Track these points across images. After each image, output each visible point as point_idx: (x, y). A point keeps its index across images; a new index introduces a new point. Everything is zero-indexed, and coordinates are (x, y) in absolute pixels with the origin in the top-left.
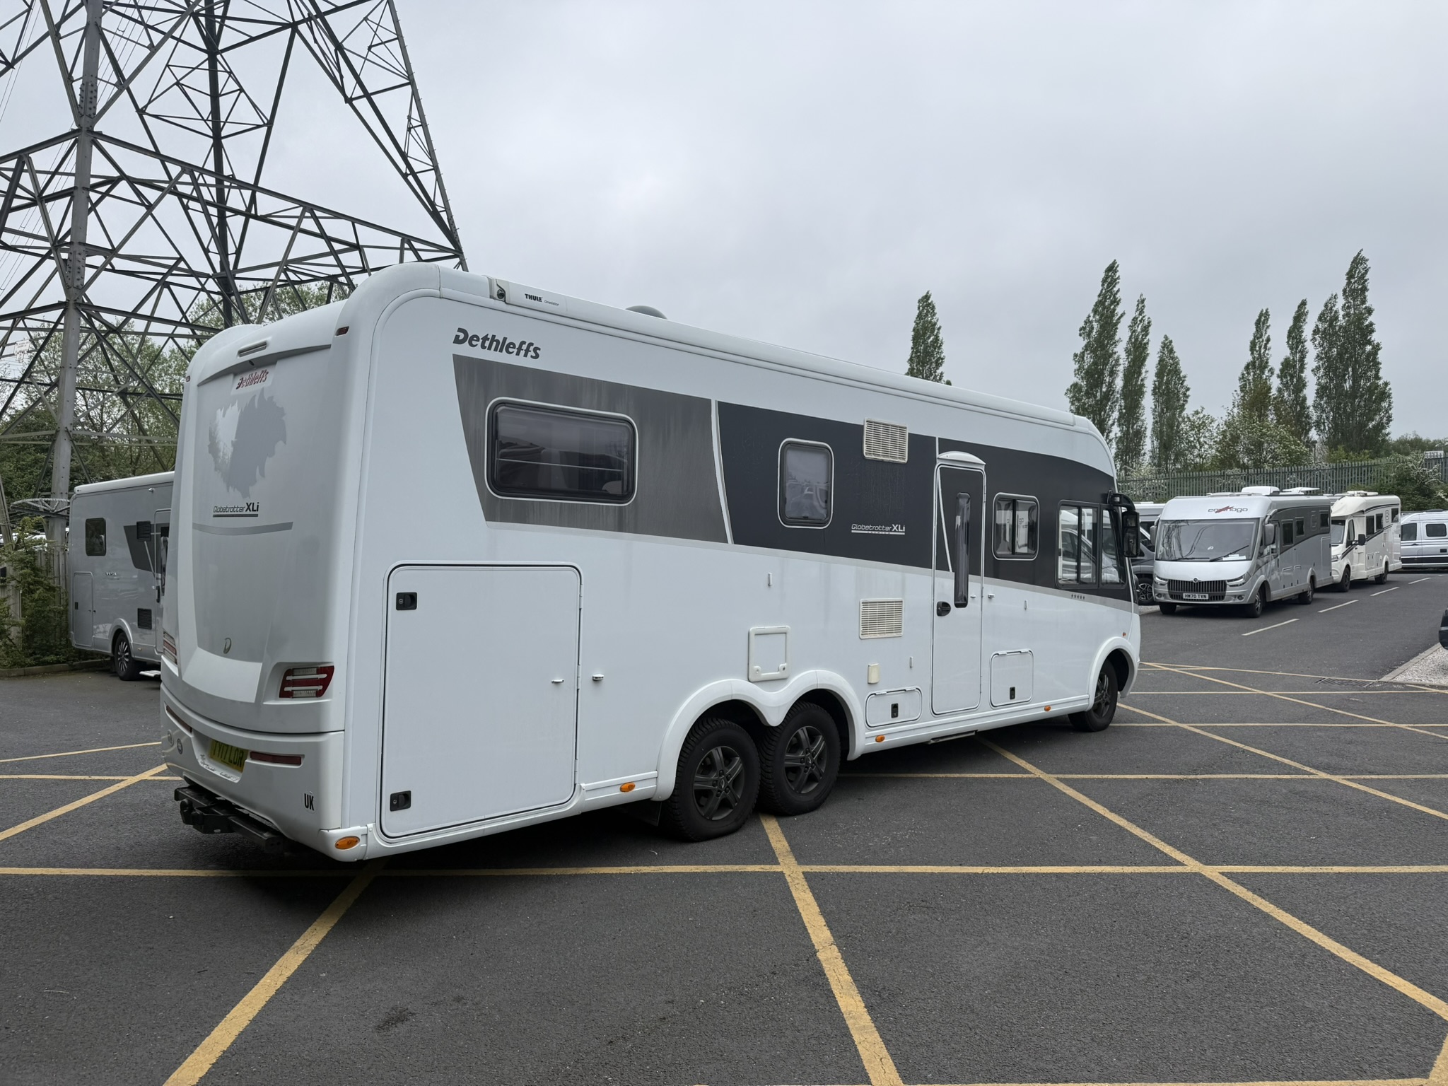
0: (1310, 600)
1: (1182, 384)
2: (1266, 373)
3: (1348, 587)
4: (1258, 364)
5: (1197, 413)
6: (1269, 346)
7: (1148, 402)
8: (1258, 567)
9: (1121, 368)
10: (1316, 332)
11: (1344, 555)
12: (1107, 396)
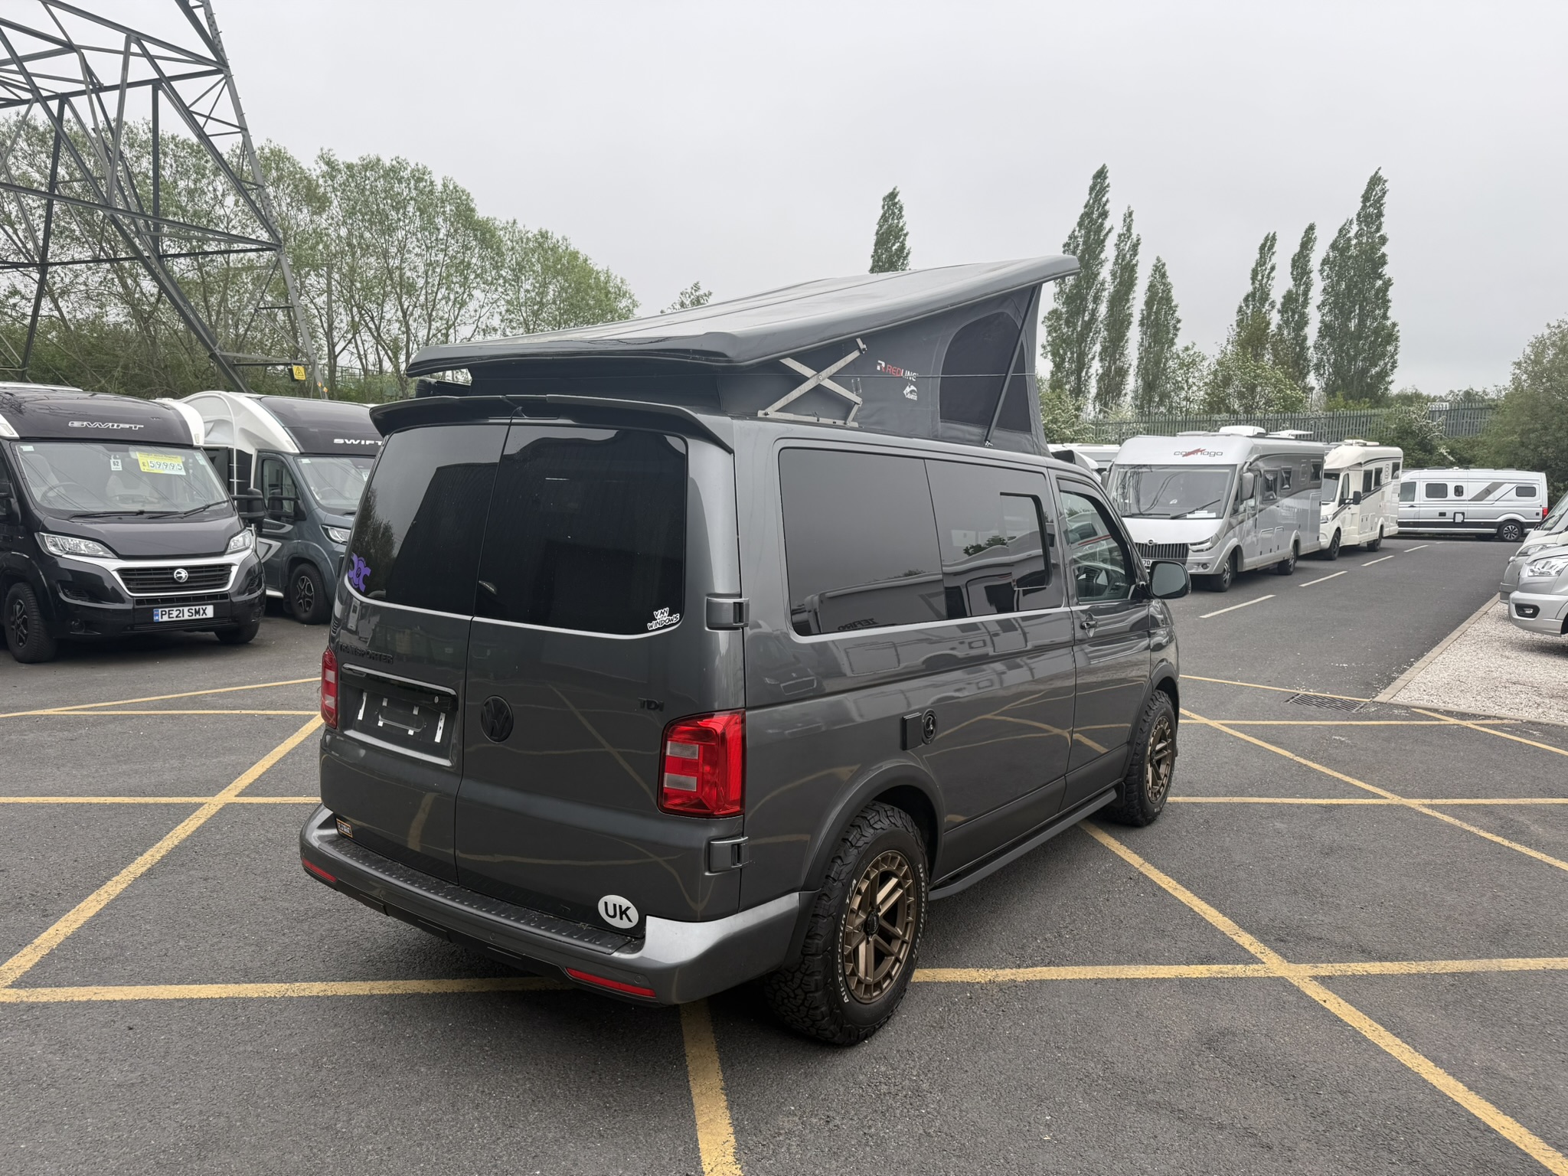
0: (1291, 570)
1: (1172, 314)
2: (1267, 306)
3: (1336, 555)
4: (1258, 296)
5: (1187, 349)
6: (1272, 275)
7: (1134, 335)
8: (1231, 527)
9: (1106, 294)
10: (1325, 262)
11: (1335, 515)
12: (1088, 326)
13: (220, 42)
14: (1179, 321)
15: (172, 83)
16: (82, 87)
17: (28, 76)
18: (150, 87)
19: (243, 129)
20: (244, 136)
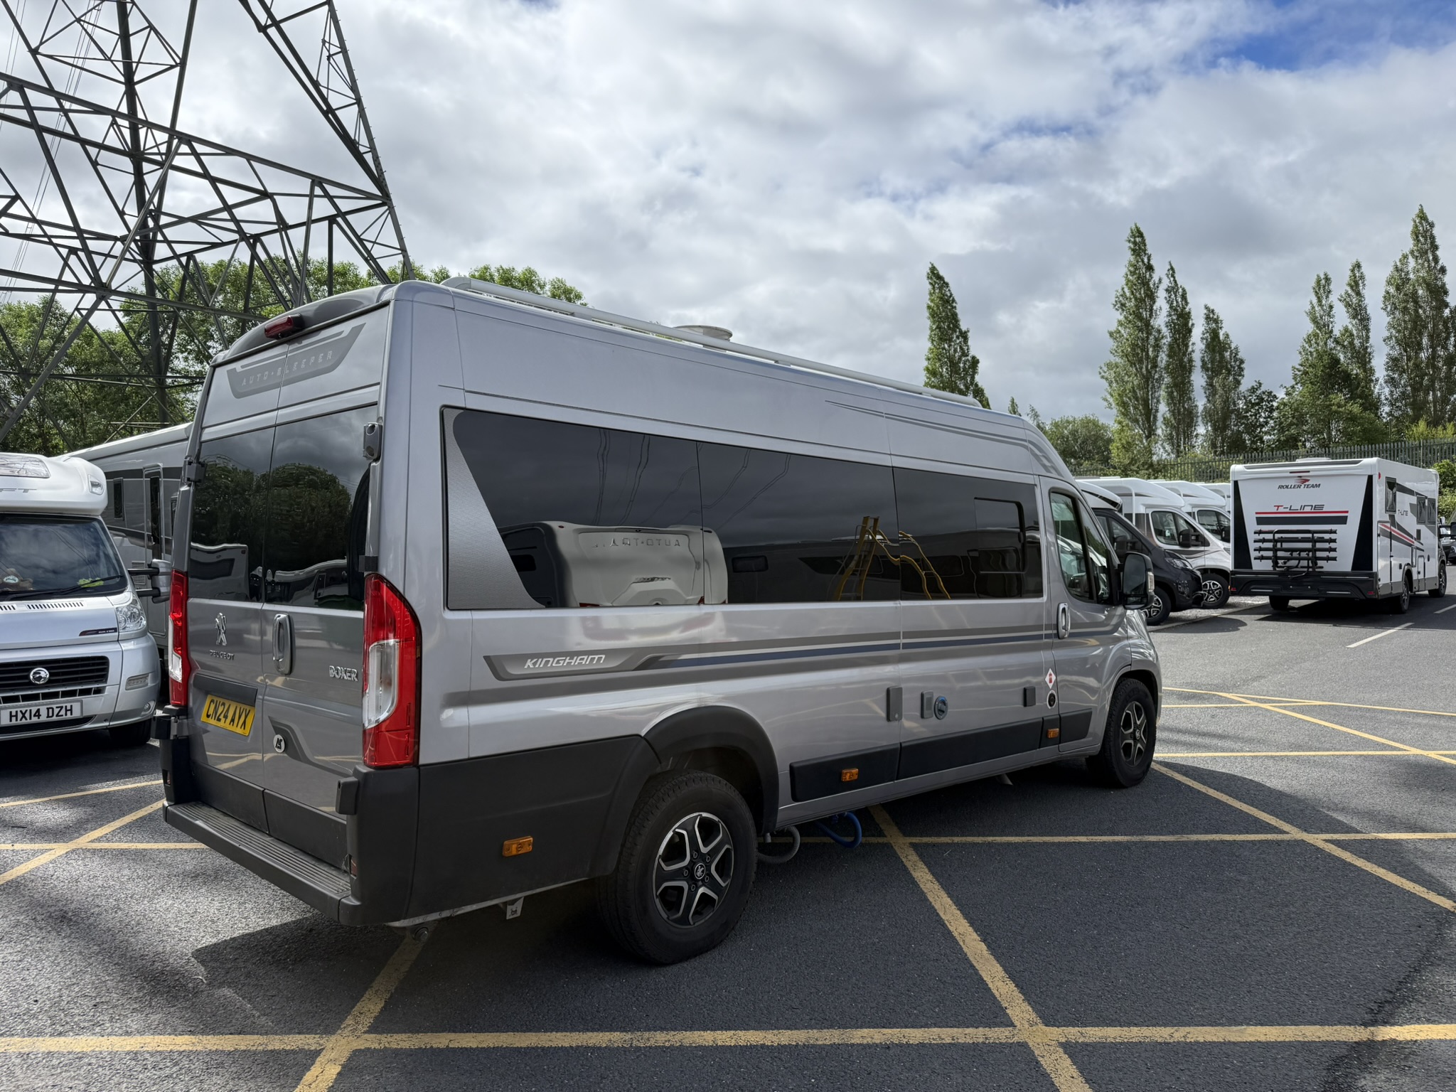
1: (1234, 357)
4: (1321, 334)
5: (1253, 388)
9: (1164, 342)
10: (1384, 298)
13: (384, 179)
14: (1242, 362)
15: (348, 217)
16: (276, 227)
17: (237, 222)
18: (327, 222)
19: (403, 250)
20: (404, 257)
